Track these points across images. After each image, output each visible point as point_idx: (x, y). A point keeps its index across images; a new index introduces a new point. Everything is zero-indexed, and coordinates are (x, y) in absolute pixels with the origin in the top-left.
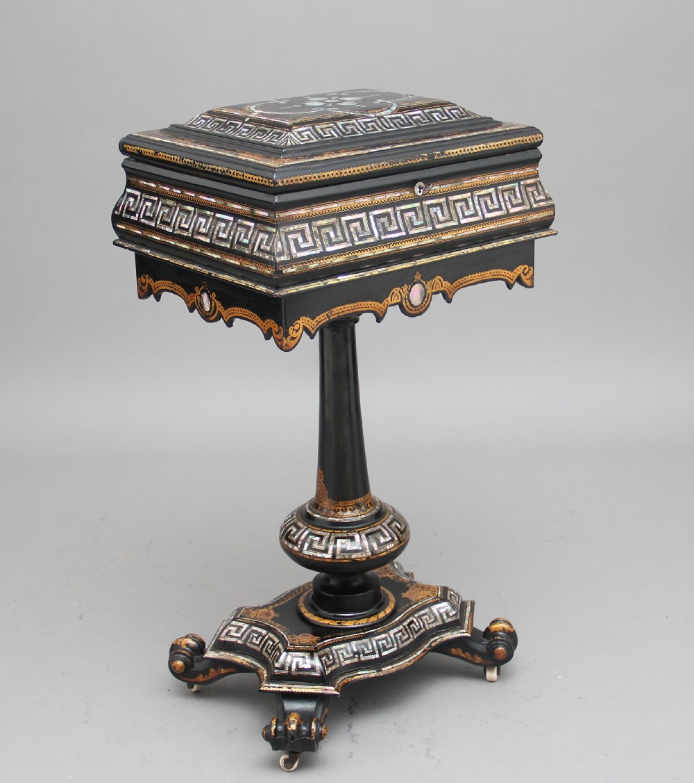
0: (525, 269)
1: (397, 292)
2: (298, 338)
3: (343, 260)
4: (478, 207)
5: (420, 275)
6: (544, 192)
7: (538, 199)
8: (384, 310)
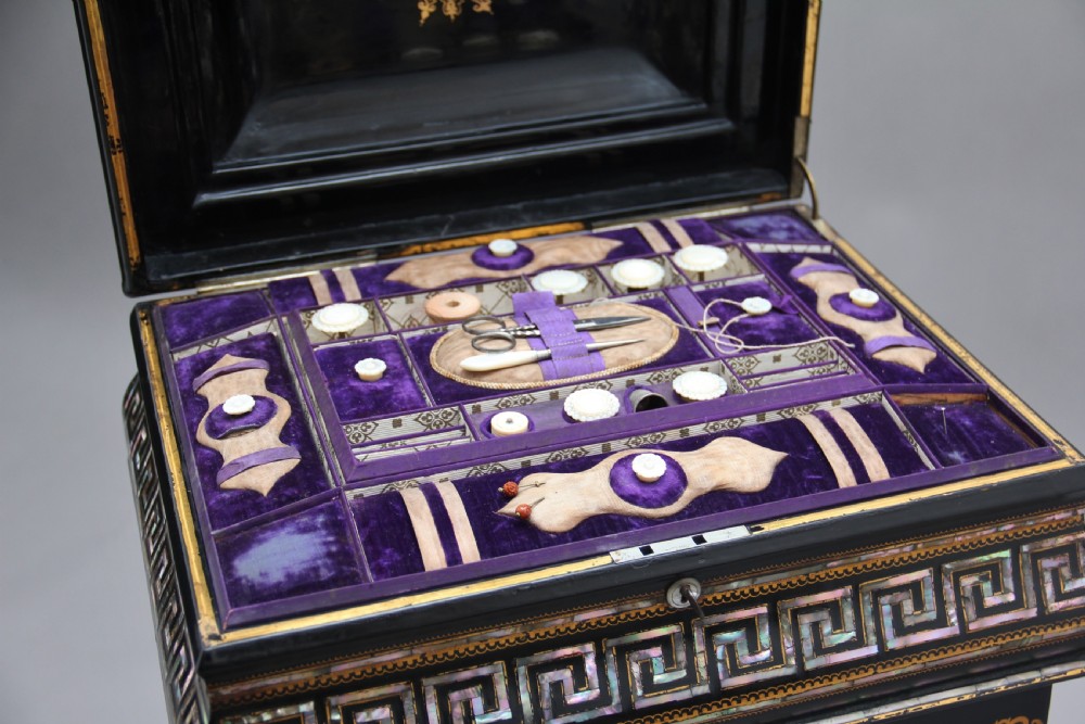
4: (868, 624)
7: (1068, 588)
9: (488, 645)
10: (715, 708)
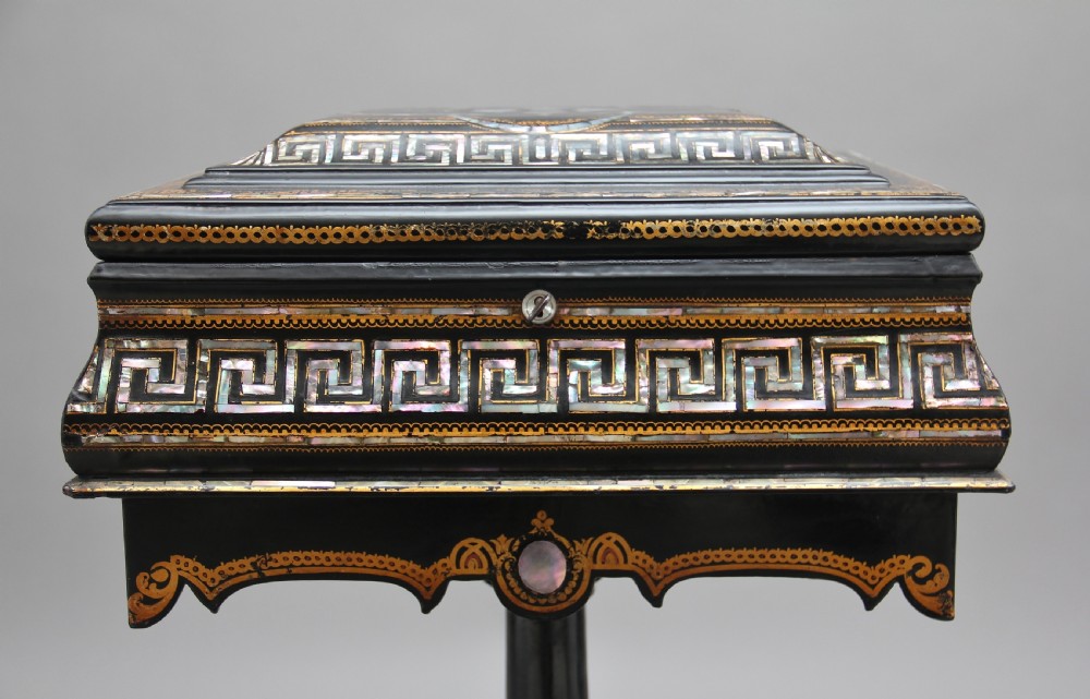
0: (919, 566)
1: (476, 549)
2: (165, 602)
3: (262, 440)
4: (728, 380)
5: (551, 522)
6: (981, 372)
7: (950, 387)
8: (435, 585)
9: (349, 321)
10: (561, 430)
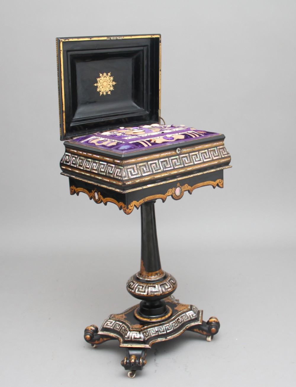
0: (220, 181)
1: (170, 191)
2: (132, 209)
3: (149, 179)
4: (201, 157)
5: (179, 184)
6: (227, 151)
7: (224, 154)
8: (165, 198)
9: (155, 158)
10: (185, 169)
